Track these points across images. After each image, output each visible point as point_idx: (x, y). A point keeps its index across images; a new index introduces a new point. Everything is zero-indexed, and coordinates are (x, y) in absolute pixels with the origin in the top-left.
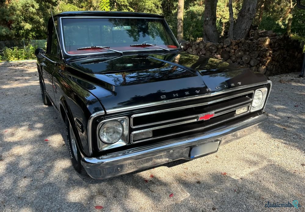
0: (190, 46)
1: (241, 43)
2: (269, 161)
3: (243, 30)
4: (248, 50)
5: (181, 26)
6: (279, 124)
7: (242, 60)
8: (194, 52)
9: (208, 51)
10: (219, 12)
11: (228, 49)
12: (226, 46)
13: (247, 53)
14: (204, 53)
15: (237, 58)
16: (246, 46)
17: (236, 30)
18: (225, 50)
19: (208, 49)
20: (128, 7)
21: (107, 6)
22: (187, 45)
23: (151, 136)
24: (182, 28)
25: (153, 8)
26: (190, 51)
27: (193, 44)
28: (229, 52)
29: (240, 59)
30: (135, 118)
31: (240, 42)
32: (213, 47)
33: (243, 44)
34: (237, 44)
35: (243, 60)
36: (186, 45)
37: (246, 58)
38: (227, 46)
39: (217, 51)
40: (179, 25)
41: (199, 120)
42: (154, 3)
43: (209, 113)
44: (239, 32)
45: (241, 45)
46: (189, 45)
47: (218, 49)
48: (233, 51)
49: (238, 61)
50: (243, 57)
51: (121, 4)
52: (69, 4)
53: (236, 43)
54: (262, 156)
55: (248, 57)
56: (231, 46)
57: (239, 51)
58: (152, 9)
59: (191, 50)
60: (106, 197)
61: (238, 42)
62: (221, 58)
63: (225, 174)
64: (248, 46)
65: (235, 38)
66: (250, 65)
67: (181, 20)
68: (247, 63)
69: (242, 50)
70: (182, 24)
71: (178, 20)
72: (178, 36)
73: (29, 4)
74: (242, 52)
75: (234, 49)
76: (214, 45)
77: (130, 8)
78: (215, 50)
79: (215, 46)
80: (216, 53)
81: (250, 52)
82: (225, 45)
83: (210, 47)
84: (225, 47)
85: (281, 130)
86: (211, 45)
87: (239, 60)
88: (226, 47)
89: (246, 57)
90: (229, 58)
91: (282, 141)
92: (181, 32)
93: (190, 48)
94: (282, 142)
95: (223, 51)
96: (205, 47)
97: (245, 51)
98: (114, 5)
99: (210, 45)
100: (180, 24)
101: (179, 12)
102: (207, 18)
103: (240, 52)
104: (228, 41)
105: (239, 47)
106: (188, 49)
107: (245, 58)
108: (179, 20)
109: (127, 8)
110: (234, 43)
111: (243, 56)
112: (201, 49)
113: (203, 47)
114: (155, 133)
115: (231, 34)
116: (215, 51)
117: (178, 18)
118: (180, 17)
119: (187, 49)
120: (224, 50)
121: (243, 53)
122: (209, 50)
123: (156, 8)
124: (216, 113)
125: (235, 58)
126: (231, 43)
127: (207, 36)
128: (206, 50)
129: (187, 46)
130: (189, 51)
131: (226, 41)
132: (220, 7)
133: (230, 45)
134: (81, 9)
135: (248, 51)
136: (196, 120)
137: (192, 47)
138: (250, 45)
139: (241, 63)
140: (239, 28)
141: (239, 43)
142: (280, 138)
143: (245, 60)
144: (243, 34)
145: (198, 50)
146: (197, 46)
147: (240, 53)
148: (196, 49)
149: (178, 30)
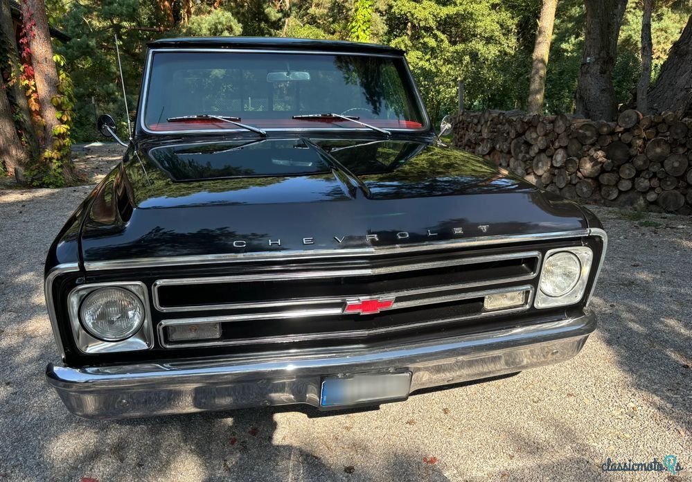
0: (532, 126)
1: (665, 123)
2: (582, 449)
3: (679, 91)
4: (683, 142)
5: (541, 77)
6: (679, 349)
7: (663, 166)
8: (540, 141)
9: (575, 141)
10: (662, 45)
11: (627, 138)
12: (622, 129)
13: (681, 150)
14: (565, 145)
15: (651, 161)
16: (679, 131)
17: (661, 89)
18: (620, 138)
19: (575, 135)
20: (436, 32)
21: (365, 29)
22: (526, 122)
23: (218, 336)
24: (542, 81)
25: (497, 33)
26: (531, 139)
27: (539, 122)
28: (630, 145)
29: (660, 164)
30: (161, 289)
31: (661, 120)
32: (587, 130)
33: (669, 127)
34: (653, 125)
35: (667, 168)
36: (523, 122)
37: (676, 164)
38: (626, 130)
39: (597, 141)
40: (534, 74)
41: (347, 312)
42: (498, 23)
43: (377, 296)
44: (669, 94)
45: (663, 128)
46: (530, 122)
47: (599, 135)
48: (640, 143)
49: (651, 169)
50: (666, 161)
51: (419, 24)
52: (307, 26)
53: (652, 122)
54: (570, 431)
55: (680, 162)
56: (636, 131)
57: (658, 143)
58: (492, 36)
59: (534, 135)
60: (122, 460)
61: (656, 120)
62: (605, 159)
63: (433, 460)
64: (682, 131)
65: (657, 110)
66: (686, 182)
67: (543, 61)
68: (677, 178)
69: (666, 142)
70: (542, 72)
71: (535, 63)
72: (529, 100)
73: (223, 25)
74: (664, 147)
75: (644, 139)
76: (590, 125)
77: (439, 33)
78: (592, 138)
79: (594, 129)
80: (593, 145)
81: (689, 149)
82: (620, 127)
83: (580, 131)
84: (619, 132)
85: (675, 369)
86: (584, 125)
87: (655, 168)
88: (622, 133)
89: (677, 161)
90: (627, 162)
91: (656, 399)
92: (538, 92)
93: (532, 129)
94: (653, 404)
95: (613, 141)
96: (567, 129)
97: (673, 145)
98: (405, 28)
99: (580, 125)
100: (537, 72)
101: (540, 43)
102: (588, 59)
103: (659, 146)
104: (628, 117)
105: (657, 133)
106: (527, 133)
107: (674, 163)
108: (537, 61)
109: (432, 33)
110: (645, 123)
111: (666, 158)
112: (558, 135)
113: (563, 129)
114: (229, 330)
115: (643, 99)
116: (590, 141)
117: (534, 58)
118: (540, 56)
119: (524, 133)
120: (616, 139)
121: (667, 151)
122: (576, 138)
123: (504, 34)
124: (398, 300)
125: (645, 162)
126: (638, 121)
127: (583, 101)
128: (570, 137)
129: (525, 125)
130: (529, 139)
131: (624, 117)
132: (666, 32)
133: (634, 126)
134: (331, 36)
135: (683, 146)
136: (337, 311)
137: (536, 127)
138: (689, 129)
139: (659, 175)
140: (669, 84)
141: (658, 123)
142: (655, 392)
143: (673, 167)
144: (678, 100)
145: (551, 135)
146: (549, 127)
147: (658, 150)
148: (546, 135)
149: (532, 87)
